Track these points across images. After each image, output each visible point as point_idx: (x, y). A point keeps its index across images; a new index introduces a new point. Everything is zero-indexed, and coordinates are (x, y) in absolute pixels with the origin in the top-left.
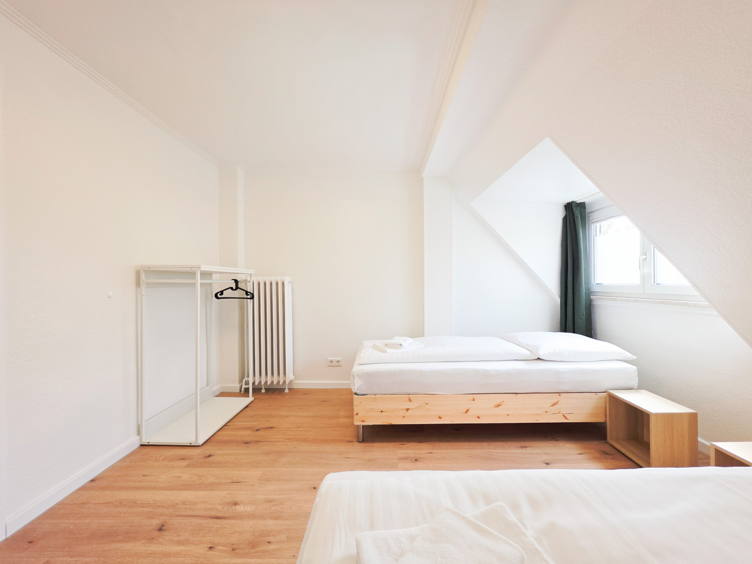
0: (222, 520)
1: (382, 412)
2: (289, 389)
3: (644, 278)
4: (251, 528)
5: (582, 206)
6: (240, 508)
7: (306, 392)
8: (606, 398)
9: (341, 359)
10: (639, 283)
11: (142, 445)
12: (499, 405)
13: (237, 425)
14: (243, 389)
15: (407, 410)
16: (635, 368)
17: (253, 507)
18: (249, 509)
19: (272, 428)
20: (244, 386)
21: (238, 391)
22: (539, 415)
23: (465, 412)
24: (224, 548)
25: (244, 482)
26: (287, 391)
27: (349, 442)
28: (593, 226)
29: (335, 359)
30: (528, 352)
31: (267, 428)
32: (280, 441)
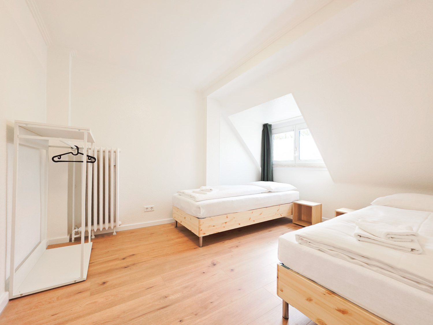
0: (168, 307)
1: (214, 226)
2: (117, 232)
3: (295, 157)
4: (192, 302)
5: (270, 126)
6: (172, 297)
7: (132, 232)
8: (292, 205)
9: (154, 206)
10: (293, 160)
11: (10, 300)
12: (261, 214)
13: (99, 261)
14: (73, 239)
15: (226, 223)
16: (299, 192)
17: (179, 294)
18: (178, 295)
19: (134, 255)
20: (74, 237)
21: (68, 241)
22: (273, 216)
23: (249, 219)
24: (189, 317)
25: (155, 286)
26: (115, 234)
27: (195, 248)
28: (273, 136)
29: (149, 206)
30: (266, 189)
31: (130, 256)
32: (151, 260)
